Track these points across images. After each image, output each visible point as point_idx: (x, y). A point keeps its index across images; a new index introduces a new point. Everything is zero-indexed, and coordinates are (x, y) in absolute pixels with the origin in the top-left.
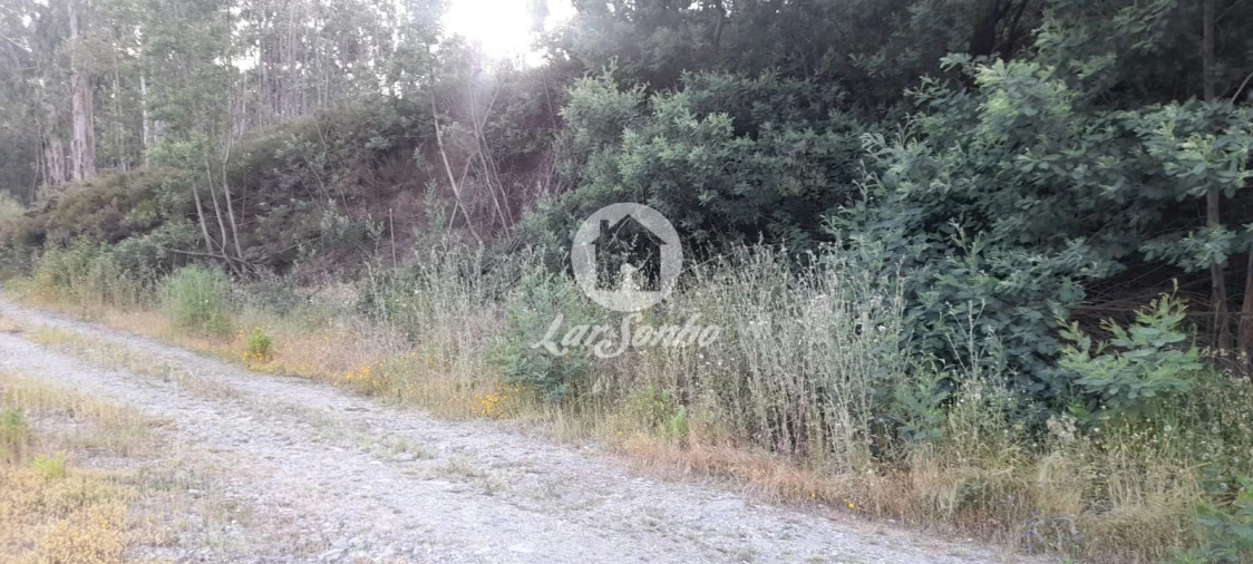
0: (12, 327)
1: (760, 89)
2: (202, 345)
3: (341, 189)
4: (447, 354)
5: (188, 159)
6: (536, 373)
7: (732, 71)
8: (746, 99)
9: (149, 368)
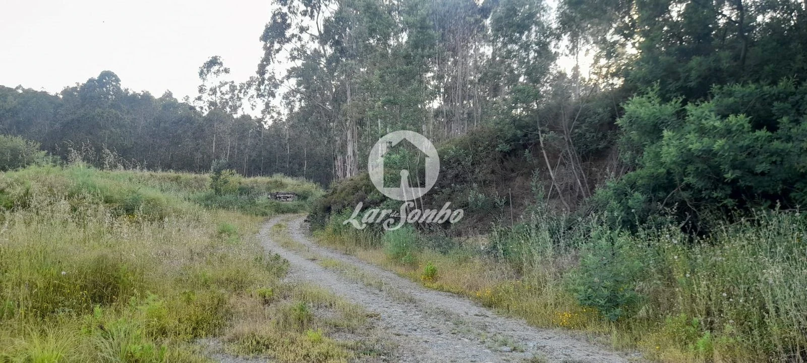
1: (779, 93)
2: (401, 270)
3: (481, 177)
4: (540, 283)
5: (398, 164)
6: (597, 300)
7: (756, 81)
8: (769, 100)
9: (373, 283)
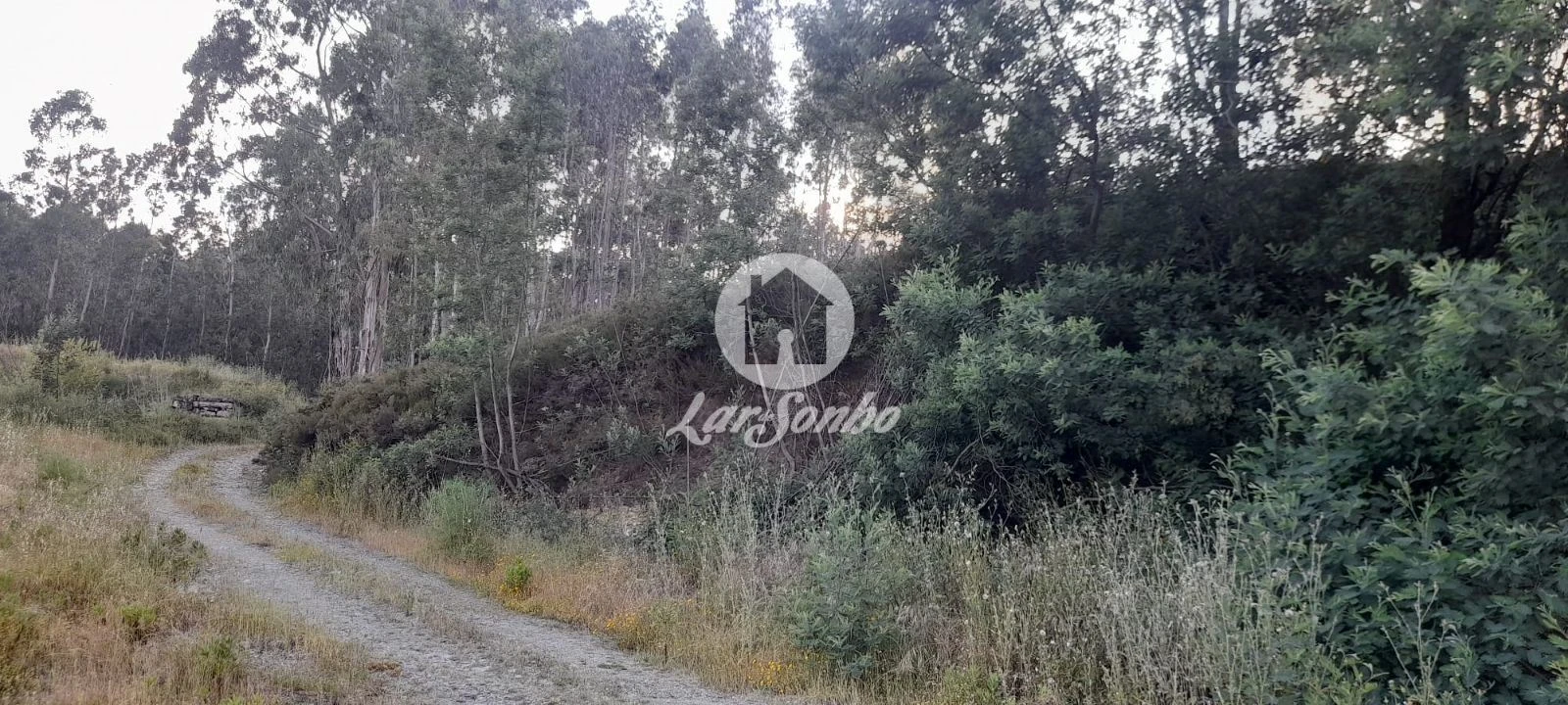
0: (262, 540)
1: (1146, 287)
2: (457, 573)
3: (634, 393)
4: (729, 605)
5: (469, 355)
6: (830, 638)
7: (1113, 263)
8: (1130, 298)
9: (392, 597)
